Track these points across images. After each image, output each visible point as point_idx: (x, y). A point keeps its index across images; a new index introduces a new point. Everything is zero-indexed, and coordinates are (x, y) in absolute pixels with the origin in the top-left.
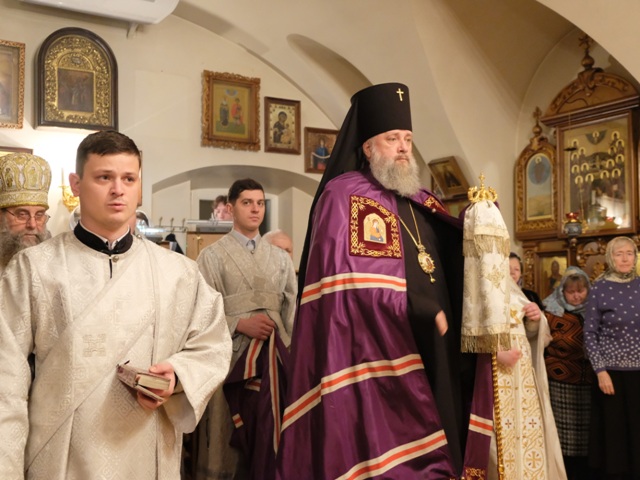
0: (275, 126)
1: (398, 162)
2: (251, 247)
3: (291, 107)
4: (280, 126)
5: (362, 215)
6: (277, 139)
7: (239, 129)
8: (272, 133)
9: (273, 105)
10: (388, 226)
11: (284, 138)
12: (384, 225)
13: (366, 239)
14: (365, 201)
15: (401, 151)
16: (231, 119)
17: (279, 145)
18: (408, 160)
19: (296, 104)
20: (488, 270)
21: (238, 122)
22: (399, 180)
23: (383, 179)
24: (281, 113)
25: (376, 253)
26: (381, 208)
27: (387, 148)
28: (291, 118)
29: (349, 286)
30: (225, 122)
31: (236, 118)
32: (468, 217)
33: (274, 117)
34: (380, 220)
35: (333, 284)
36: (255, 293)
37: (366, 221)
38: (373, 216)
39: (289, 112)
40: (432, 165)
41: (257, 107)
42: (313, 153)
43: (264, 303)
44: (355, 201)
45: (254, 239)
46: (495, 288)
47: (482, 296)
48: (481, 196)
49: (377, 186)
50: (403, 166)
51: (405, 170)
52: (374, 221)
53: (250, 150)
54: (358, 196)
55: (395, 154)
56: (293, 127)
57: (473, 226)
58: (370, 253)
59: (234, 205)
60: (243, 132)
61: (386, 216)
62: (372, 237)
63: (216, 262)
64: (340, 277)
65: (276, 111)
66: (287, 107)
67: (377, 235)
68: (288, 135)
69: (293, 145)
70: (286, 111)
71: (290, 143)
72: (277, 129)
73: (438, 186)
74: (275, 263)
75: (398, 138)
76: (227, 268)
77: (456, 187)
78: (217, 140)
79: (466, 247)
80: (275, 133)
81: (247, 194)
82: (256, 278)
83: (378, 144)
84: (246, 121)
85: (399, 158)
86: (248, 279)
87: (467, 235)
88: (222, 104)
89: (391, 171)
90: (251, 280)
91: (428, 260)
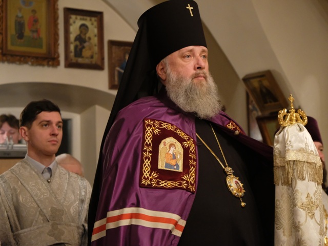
0: (77, 39)
1: (195, 81)
2: (47, 175)
3: (93, 19)
4: (81, 39)
5: (157, 140)
6: (78, 53)
7: (36, 42)
8: (72, 47)
9: (73, 17)
10: (186, 151)
11: (86, 53)
12: (181, 150)
13: (160, 167)
14: (160, 124)
15: (198, 68)
16: (27, 32)
17: (80, 60)
18: (205, 78)
19: (98, 15)
20: (301, 198)
21: (35, 35)
22: (198, 102)
23: (181, 101)
24: (82, 26)
25: (169, 184)
26: (178, 132)
27: (183, 66)
28: (93, 30)
29: (135, 222)
30: (21, 35)
31: (33, 31)
32: (278, 142)
33: (74, 30)
34: (178, 144)
35: (120, 217)
36: (53, 225)
37: (161, 146)
38: (170, 140)
39: (91, 24)
40: (247, 80)
41: (55, 19)
42: (118, 68)
43: (62, 237)
44: (149, 125)
45: (51, 166)
46: (309, 218)
47: (295, 227)
48: (291, 120)
49: (175, 109)
50: (202, 85)
51: (204, 89)
52: (171, 145)
53: (49, 65)
54: (152, 120)
55: (193, 72)
56: (95, 40)
57: (284, 151)
58: (163, 184)
59: (29, 128)
60: (40, 46)
61: (185, 141)
62: (167, 165)
63: (9, 192)
64: (128, 210)
65: (76, 24)
66: (88, 18)
67: (173, 162)
68: (90, 49)
69: (96, 59)
70: (88, 23)
71: (92, 57)
72: (78, 43)
73: (254, 102)
74: (74, 192)
75: (194, 55)
76: (21, 198)
77: (273, 103)
78: (12, 56)
79: (278, 174)
80: (76, 47)
81: (45, 116)
82: (52, 208)
83: (173, 64)
84: (43, 34)
85: (196, 76)
86: (45, 211)
87: (278, 161)
88: (17, 16)
89: (189, 92)
90: (47, 212)
91: (237, 183)
